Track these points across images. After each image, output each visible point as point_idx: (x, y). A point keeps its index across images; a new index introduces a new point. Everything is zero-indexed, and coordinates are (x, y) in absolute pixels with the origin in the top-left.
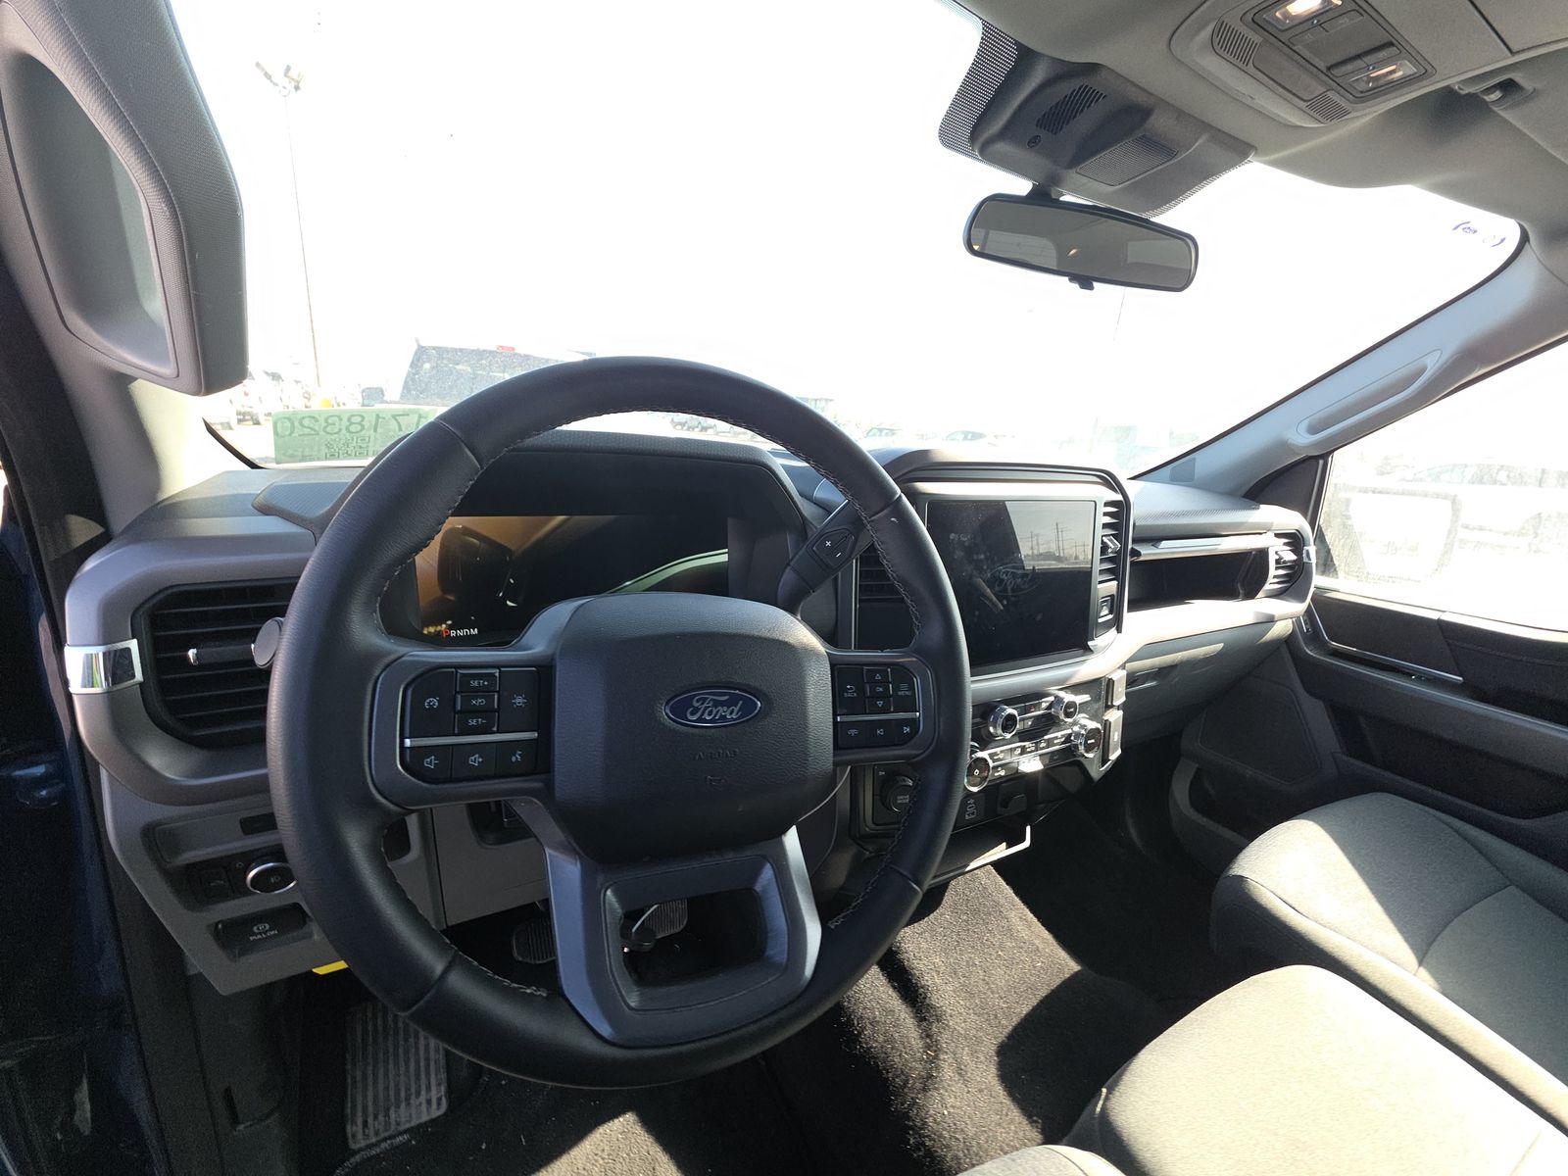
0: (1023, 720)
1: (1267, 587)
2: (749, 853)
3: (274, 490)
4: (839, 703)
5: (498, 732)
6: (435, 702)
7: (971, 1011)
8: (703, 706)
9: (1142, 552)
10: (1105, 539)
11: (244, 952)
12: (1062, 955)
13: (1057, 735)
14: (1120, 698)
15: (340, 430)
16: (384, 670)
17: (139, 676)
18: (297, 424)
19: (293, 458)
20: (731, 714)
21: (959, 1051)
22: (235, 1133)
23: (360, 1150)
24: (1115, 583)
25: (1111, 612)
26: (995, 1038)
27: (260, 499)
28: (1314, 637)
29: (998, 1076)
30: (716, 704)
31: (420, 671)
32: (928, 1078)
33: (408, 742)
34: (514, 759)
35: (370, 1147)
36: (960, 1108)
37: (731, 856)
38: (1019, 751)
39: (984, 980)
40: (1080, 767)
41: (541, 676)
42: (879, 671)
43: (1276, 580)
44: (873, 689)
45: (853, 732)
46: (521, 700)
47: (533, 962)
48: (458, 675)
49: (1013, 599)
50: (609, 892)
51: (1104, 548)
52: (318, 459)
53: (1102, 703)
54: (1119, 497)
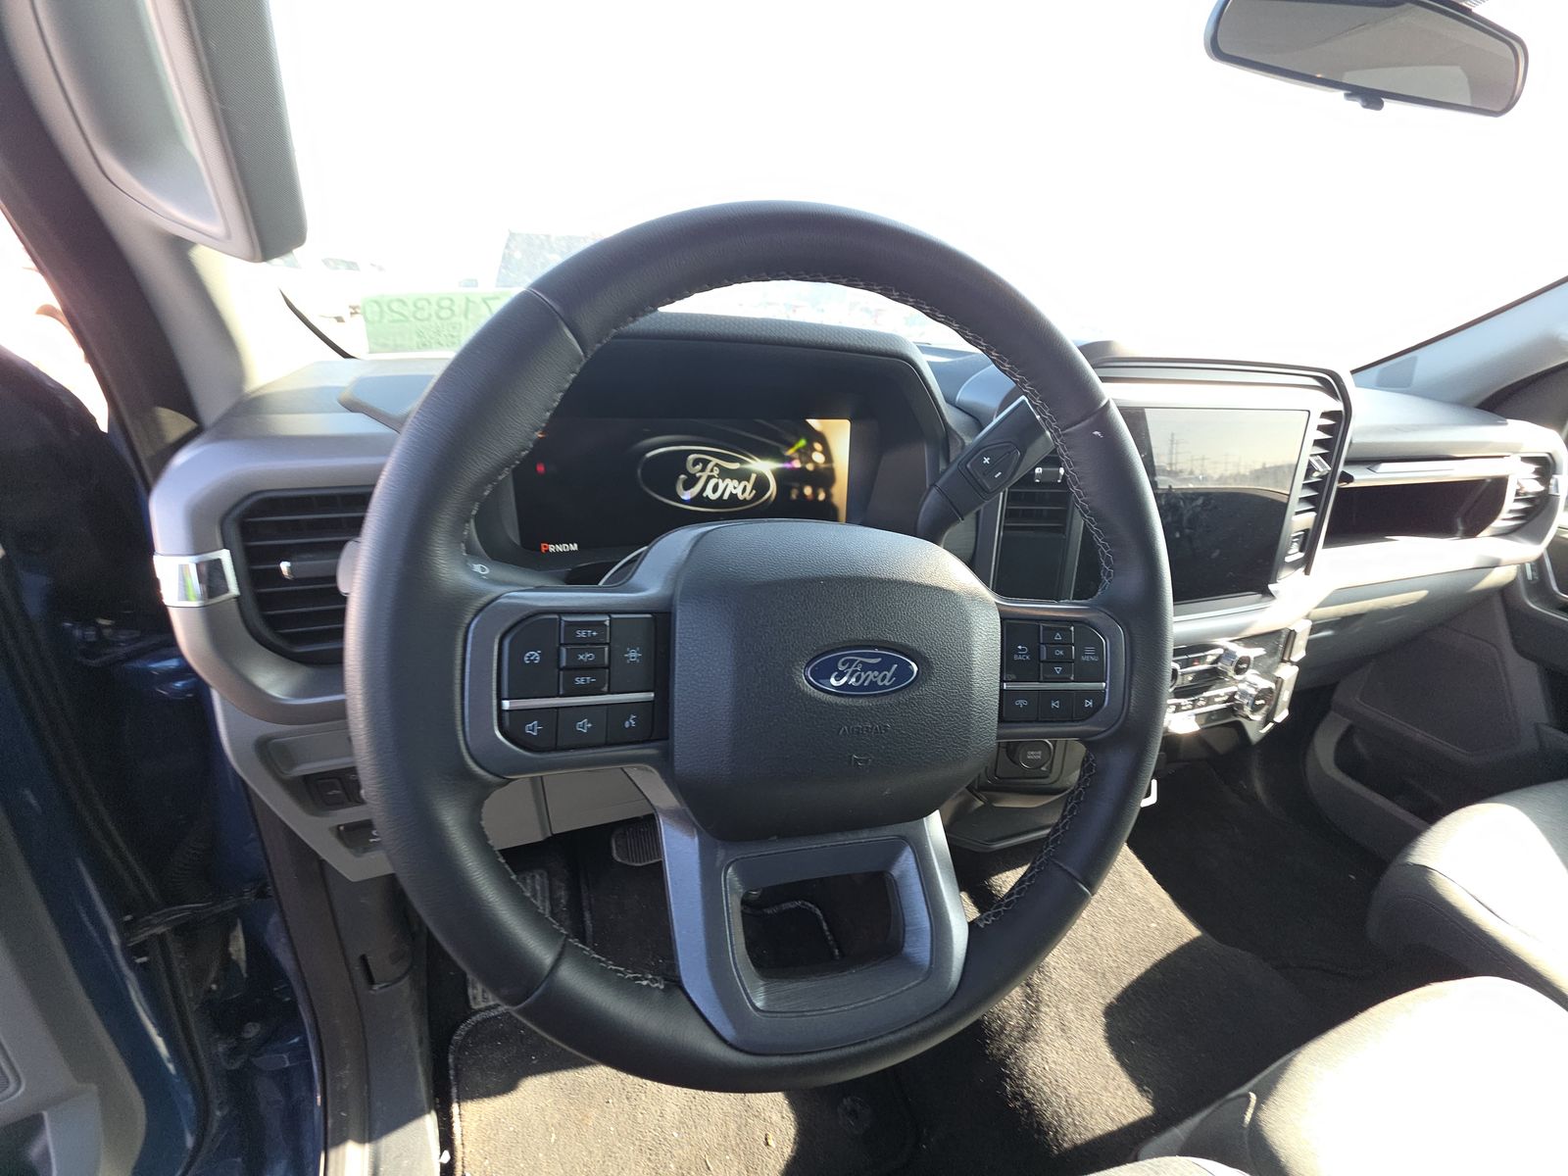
0: (1183, 674)
1: (1499, 523)
2: (888, 832)
3: (361, 382)
4: (1009, 666)
5: (609, 692)
6: (536, 655)
7: (1077, 967)
8: (850, 670)
9: (1356, 477)
10: (1313, 460)
11: (366, 850)
12: (1179, 917)
13: (1219, 693)
14: (1299, 653)
15: (430, 315)
16: (476, 616)
17: (234, 589)
18: (386, 309)
19: (385, 348)
20: (882, 680)
21: (1062, 1005)
22: (372, 992)
23: (480, 1010)
24: (1313, 514)
25: (1301, 551)
26: (1103, 998)
27: (346, 395)
28: (1538, 587)
29: (1106, 1038)
30: (866, 667)
31: (517, 618)
32: (1027, 1029)
33: (506, 704)
34: (627, 725)
35: (489, 1008)
36: (1062, 1065)
37: (865, 835)
38: (1173, 708)
39: (1092, 936)
40: (1239, 728)
41: (660, 621)
42: (1060, 630)
43: (1511, 516)
44: (1050, 653)
45: (1021, 703)
46: (635, 655)
47: (628, 863)
48: (563, 624)
49: (1187, 531)
50: (730, 870)
51: (1310, 469)
52: (412, 350)
53: (1277, 658)
54: (1339, 406)
